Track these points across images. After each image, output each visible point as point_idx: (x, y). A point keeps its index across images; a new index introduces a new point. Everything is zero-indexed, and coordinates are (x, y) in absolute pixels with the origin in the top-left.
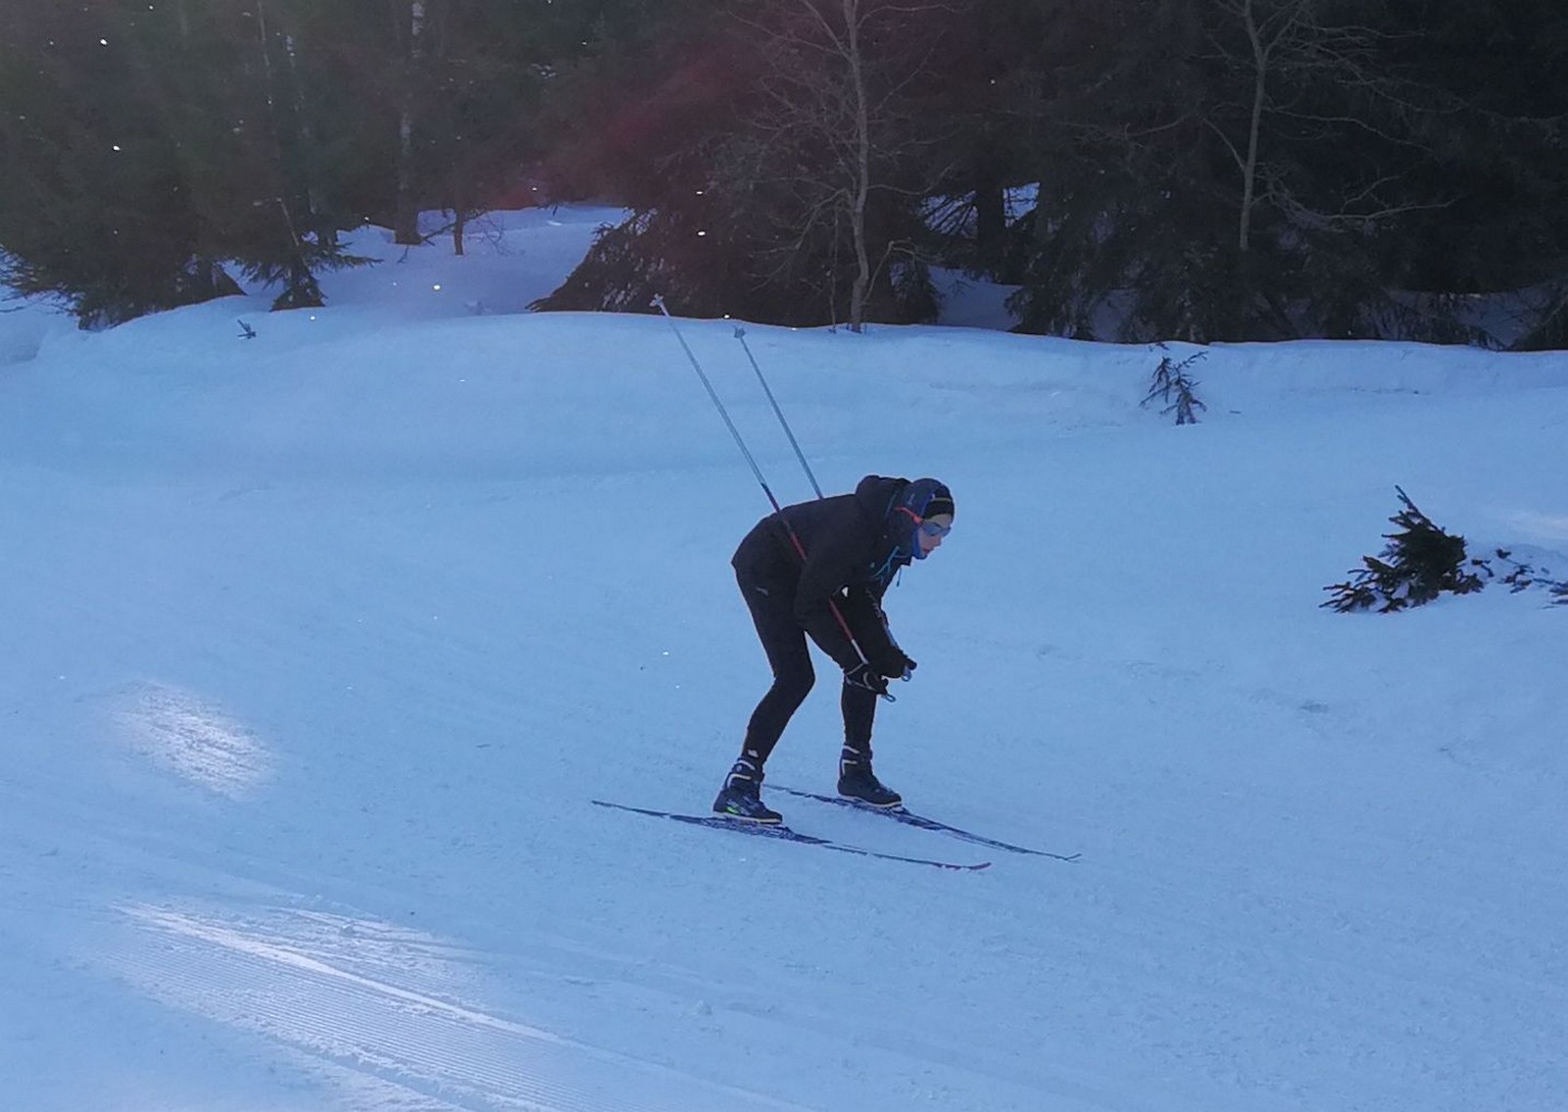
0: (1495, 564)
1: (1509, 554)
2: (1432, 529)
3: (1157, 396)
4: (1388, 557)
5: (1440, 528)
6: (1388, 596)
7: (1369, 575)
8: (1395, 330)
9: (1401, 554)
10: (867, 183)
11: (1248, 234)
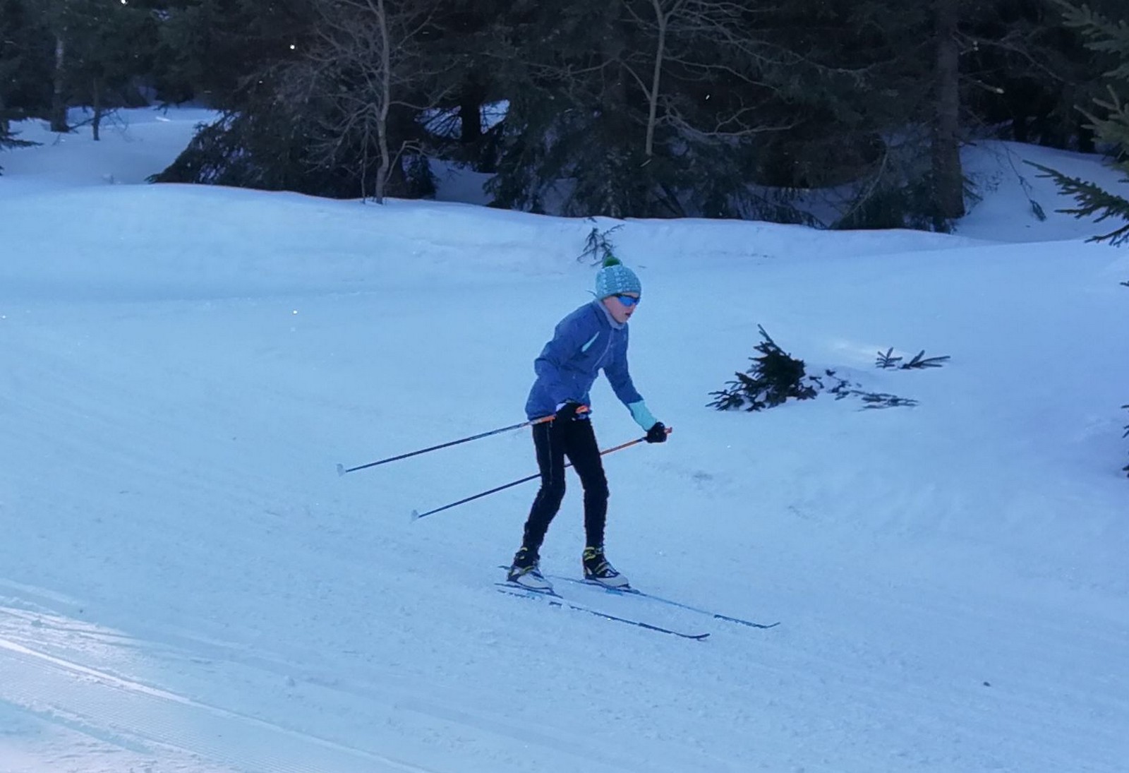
0: (825, 379)
1: (833, 373)
2: (781, 354)
3: (589, 255)
4: (753, 373)
5: (787, 354)
6: (752, 400)
7: (739, 385)
8: (752, 213)
9: (760, 371)
10: (388, 100)
11: (653, 145)
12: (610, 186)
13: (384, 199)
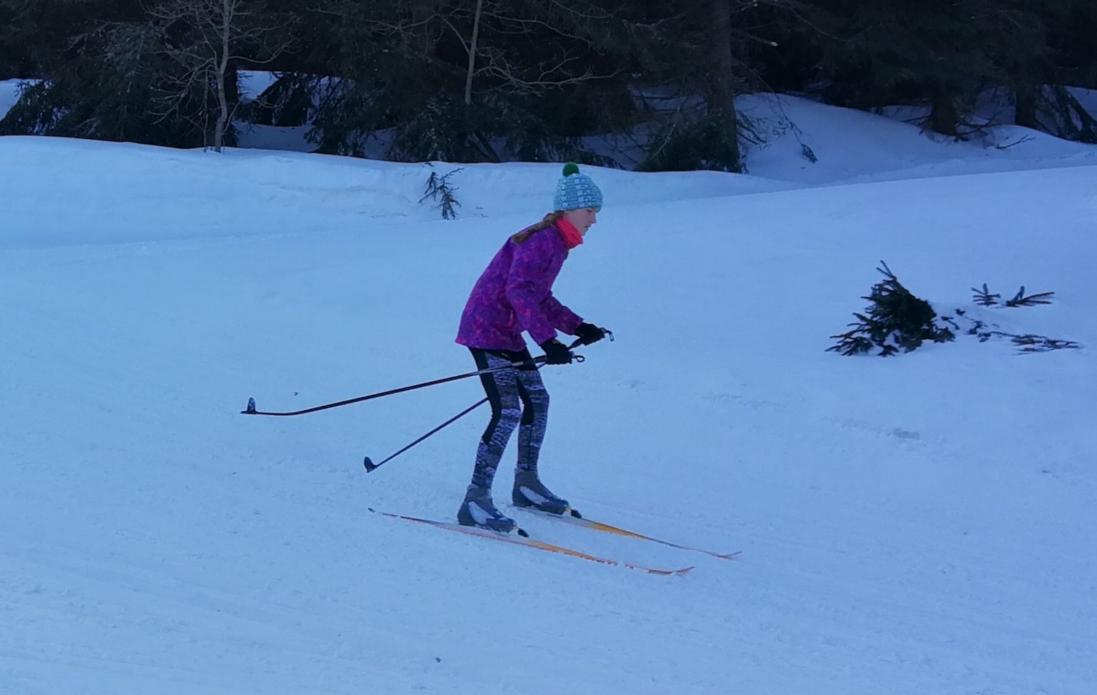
3: (429, 197)
8: (557, 156)
10: (227, 54)
11: (472, 94)
12: (433, 133)
13: (222, 148)
